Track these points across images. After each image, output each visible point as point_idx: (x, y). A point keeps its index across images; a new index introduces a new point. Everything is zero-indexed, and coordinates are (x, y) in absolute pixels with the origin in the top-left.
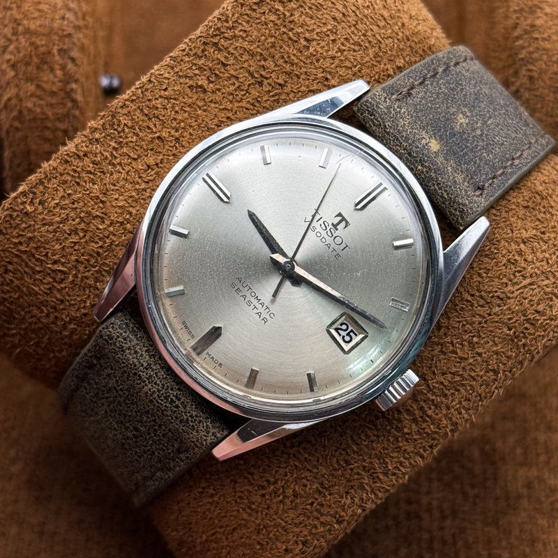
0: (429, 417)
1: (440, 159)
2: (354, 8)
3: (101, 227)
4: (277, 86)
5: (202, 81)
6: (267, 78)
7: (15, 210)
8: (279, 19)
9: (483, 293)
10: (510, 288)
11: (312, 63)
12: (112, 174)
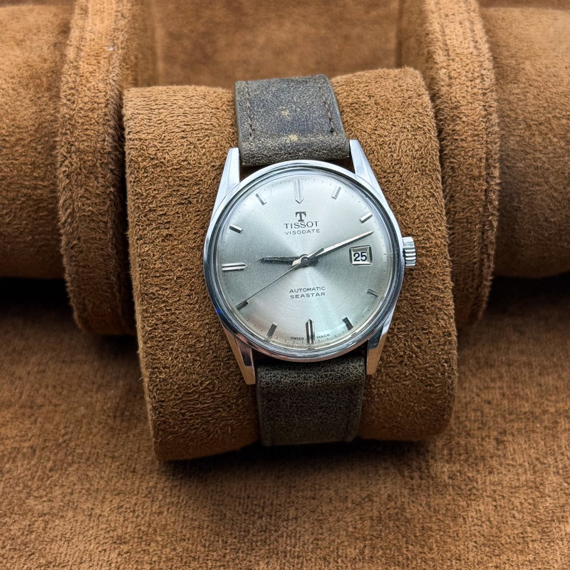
0: (430, 247)
1: (304, 140)
2: (183, 124)
3: (202, 345)
4: (198, 195)
5: (165, 232)
6: (189, 197)
7: (157, 385)
8: (161, 167)
9: (388, 171)
10: (395, 155)
11: (199, 167)
12: (178, 318)
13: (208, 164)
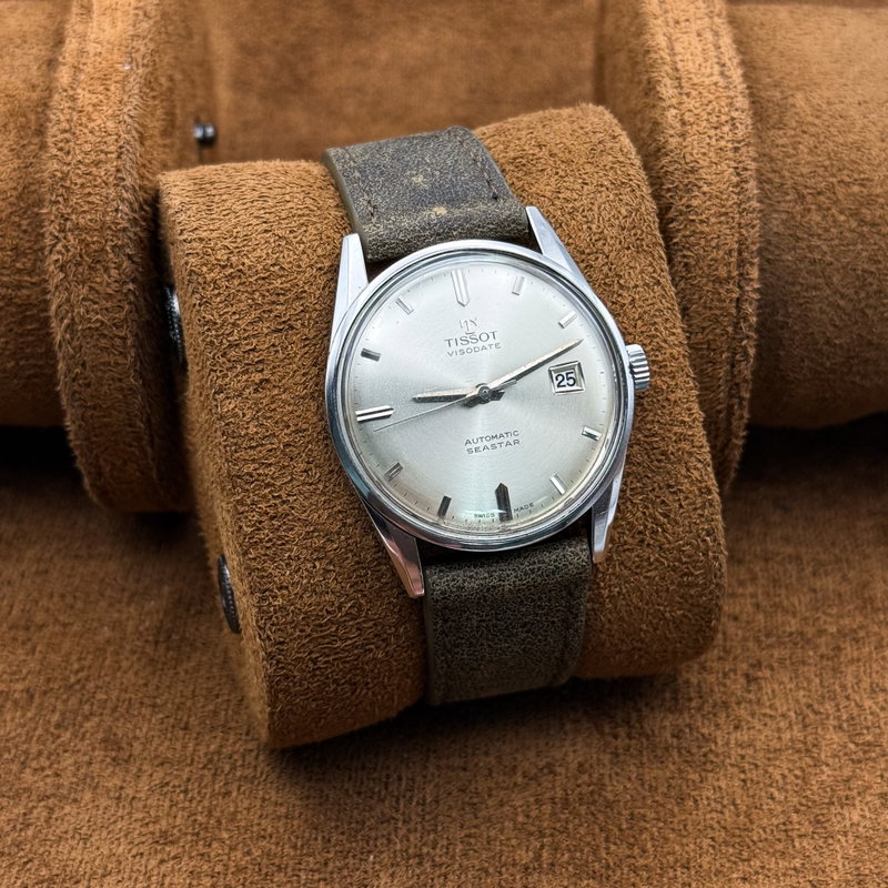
2: (262, 212)
3: (335, 546)
4: (302, 314)
5: (257, 377)
6: (289, 320)
7: (271, 618)
8: (240, 277)
9: (587, 251)
10: (594, 227)
11: (299, 273)
12: (293, 508)
13: (311, 266)
